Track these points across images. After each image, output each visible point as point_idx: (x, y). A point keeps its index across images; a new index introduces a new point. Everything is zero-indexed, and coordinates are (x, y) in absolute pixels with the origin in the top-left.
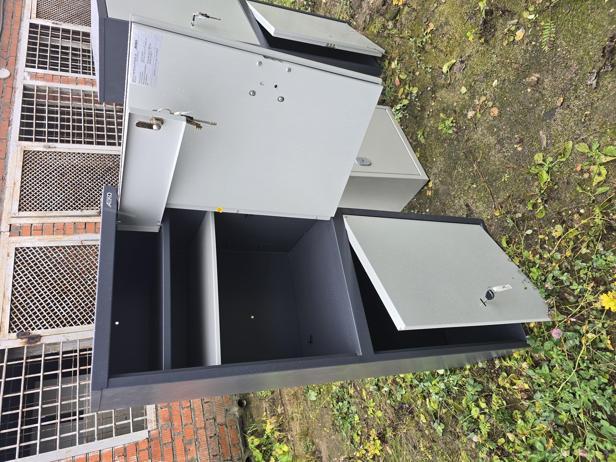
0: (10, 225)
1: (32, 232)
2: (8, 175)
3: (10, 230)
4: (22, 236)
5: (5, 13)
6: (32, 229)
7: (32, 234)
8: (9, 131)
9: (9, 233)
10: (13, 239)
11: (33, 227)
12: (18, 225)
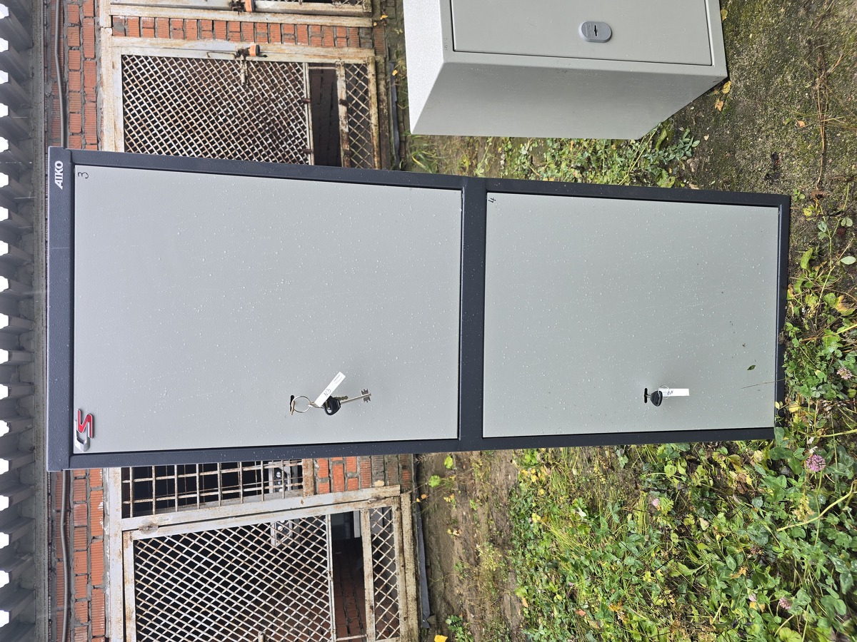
0: (112, 16)
1: (142, 30)
3: (112, 26)
4: (129, 36)
6: (141, 26)
7: (142, 33)
9: (111, 30)
11: (141, 23)
12: (121, 18)
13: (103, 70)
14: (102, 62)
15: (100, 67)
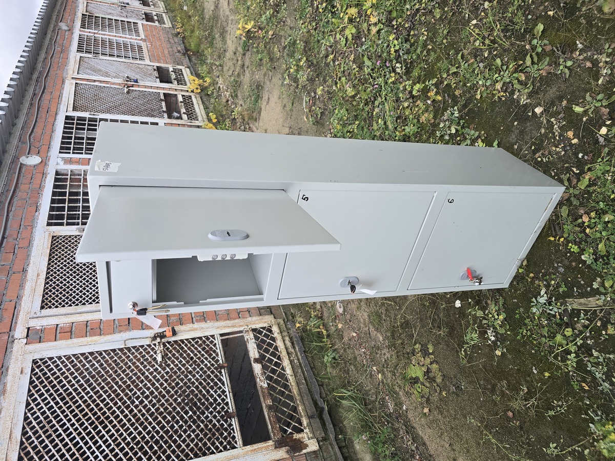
0: (28, 329)
1: (58, 335)
2: (31, 265)
3: (27, 336)
4: (44, 342)
5: (40, 109)
6: (58, 332)
7: (57, 338)
8: (36, 217)
9: (25, 340)
10: (31, 347)
11: (58, 329)
12: (38, 328)
13: (9, 379)
14: (10, 370)
15: (6, 375)
